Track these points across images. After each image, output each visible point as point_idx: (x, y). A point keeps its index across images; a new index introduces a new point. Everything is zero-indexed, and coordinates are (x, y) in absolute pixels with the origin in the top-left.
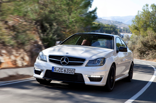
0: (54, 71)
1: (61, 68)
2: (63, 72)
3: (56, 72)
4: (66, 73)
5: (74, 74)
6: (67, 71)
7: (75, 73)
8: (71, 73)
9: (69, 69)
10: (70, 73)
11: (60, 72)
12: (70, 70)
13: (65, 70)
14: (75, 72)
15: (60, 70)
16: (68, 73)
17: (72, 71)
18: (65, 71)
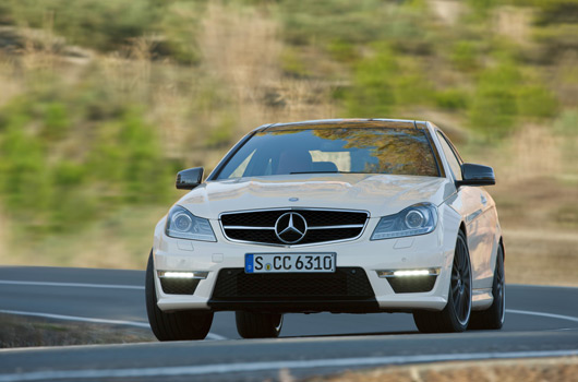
0: (255, 271)
1: (282, 256)
2: (294, 270)
3: (263, 271)
4: (304, 270)
5: (332, 270)
6: (305, 264)
7: (337, 268)
8: (324, 270)
9: (315, 256)
10: (319, 268)
11: (282, 270)
12: (318, 258)
13: (298, 261)
14: (338, 265)
15: (279, 263)
16: (312, 270)
17: (328, 260)
18: (299, 265)
